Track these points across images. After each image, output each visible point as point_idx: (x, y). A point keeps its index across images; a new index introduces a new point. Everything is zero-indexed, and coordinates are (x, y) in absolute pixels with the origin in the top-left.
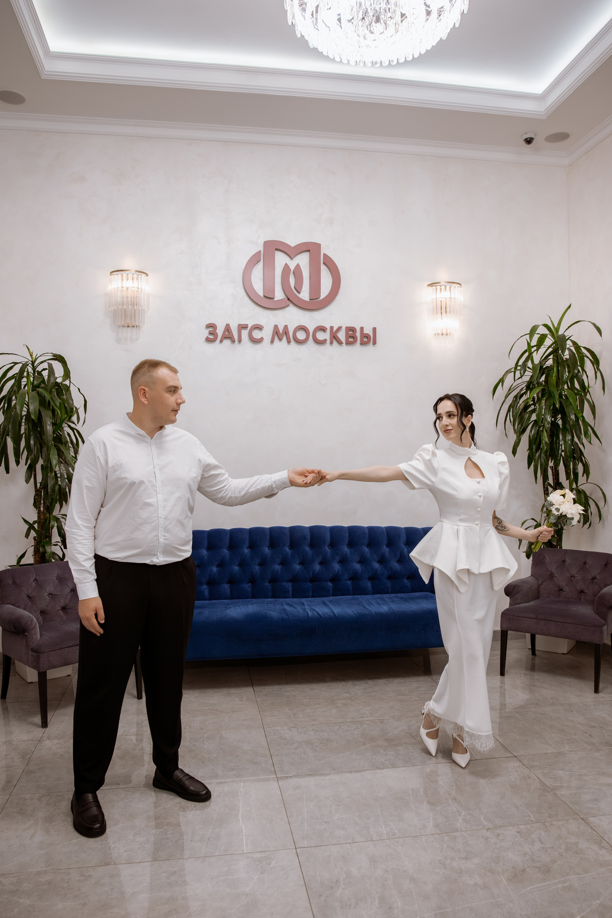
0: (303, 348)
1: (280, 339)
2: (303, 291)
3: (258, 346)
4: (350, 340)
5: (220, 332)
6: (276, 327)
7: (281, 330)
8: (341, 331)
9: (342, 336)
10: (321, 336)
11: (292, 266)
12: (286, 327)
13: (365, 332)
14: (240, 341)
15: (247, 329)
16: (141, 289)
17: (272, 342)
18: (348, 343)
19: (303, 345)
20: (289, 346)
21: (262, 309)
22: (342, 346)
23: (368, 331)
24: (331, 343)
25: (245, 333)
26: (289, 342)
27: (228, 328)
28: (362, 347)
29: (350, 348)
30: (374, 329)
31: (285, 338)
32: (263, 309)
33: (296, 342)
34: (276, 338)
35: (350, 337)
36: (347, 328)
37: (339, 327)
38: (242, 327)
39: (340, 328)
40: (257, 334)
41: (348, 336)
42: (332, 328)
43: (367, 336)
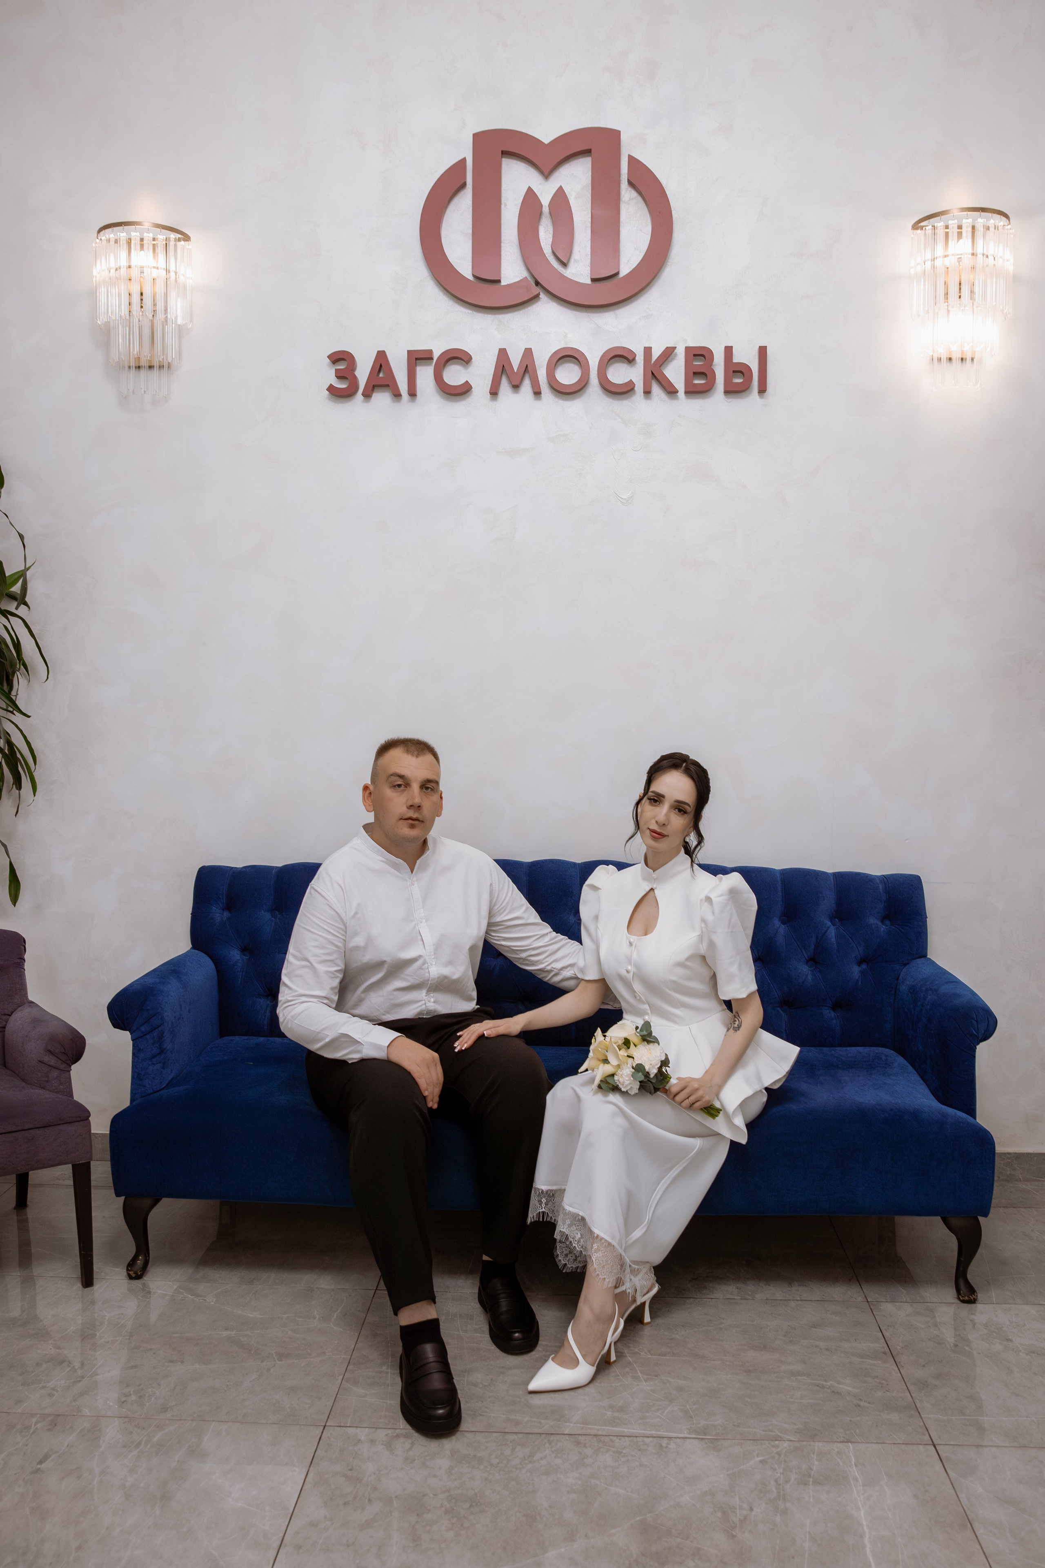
0: (574, 406)
1: (516, 387)
2: (575, 260)
3: (460, 407)
4: (696, 382)
5: (363, 373)
6: (503, 354)
7: (515, 361)
8: (673, 359)
9: (676, 372)
10: (618, 374)
11: (545, 192)
12: (528, 353)
13: (735, 360)
14: (413, 394)
15: (430, 364)
16: (176, 275)
17: (494, 393)
18: (692, 392)
19: (573, 399)
20: (538, 403)
21: (470, 312)
22: (676, 398)
23: (746, 356)
24: (647, 392)
25: (425, 375)
26: (537, 393)
27: (381, 362)
28: (730, 400)
29: (696, 404)
30: (763, 352)
31: (527, 384)
32: (472, 310)
33: (555, 392)
34: (504, 382)
35: (695, 373)
36: (688, 349)
37: (667, 347)
38: (418, 358)
39: (669, 353)
40: (454, 375)
41: (693, 373)
42: (648, 351)
43: (742, 370)
